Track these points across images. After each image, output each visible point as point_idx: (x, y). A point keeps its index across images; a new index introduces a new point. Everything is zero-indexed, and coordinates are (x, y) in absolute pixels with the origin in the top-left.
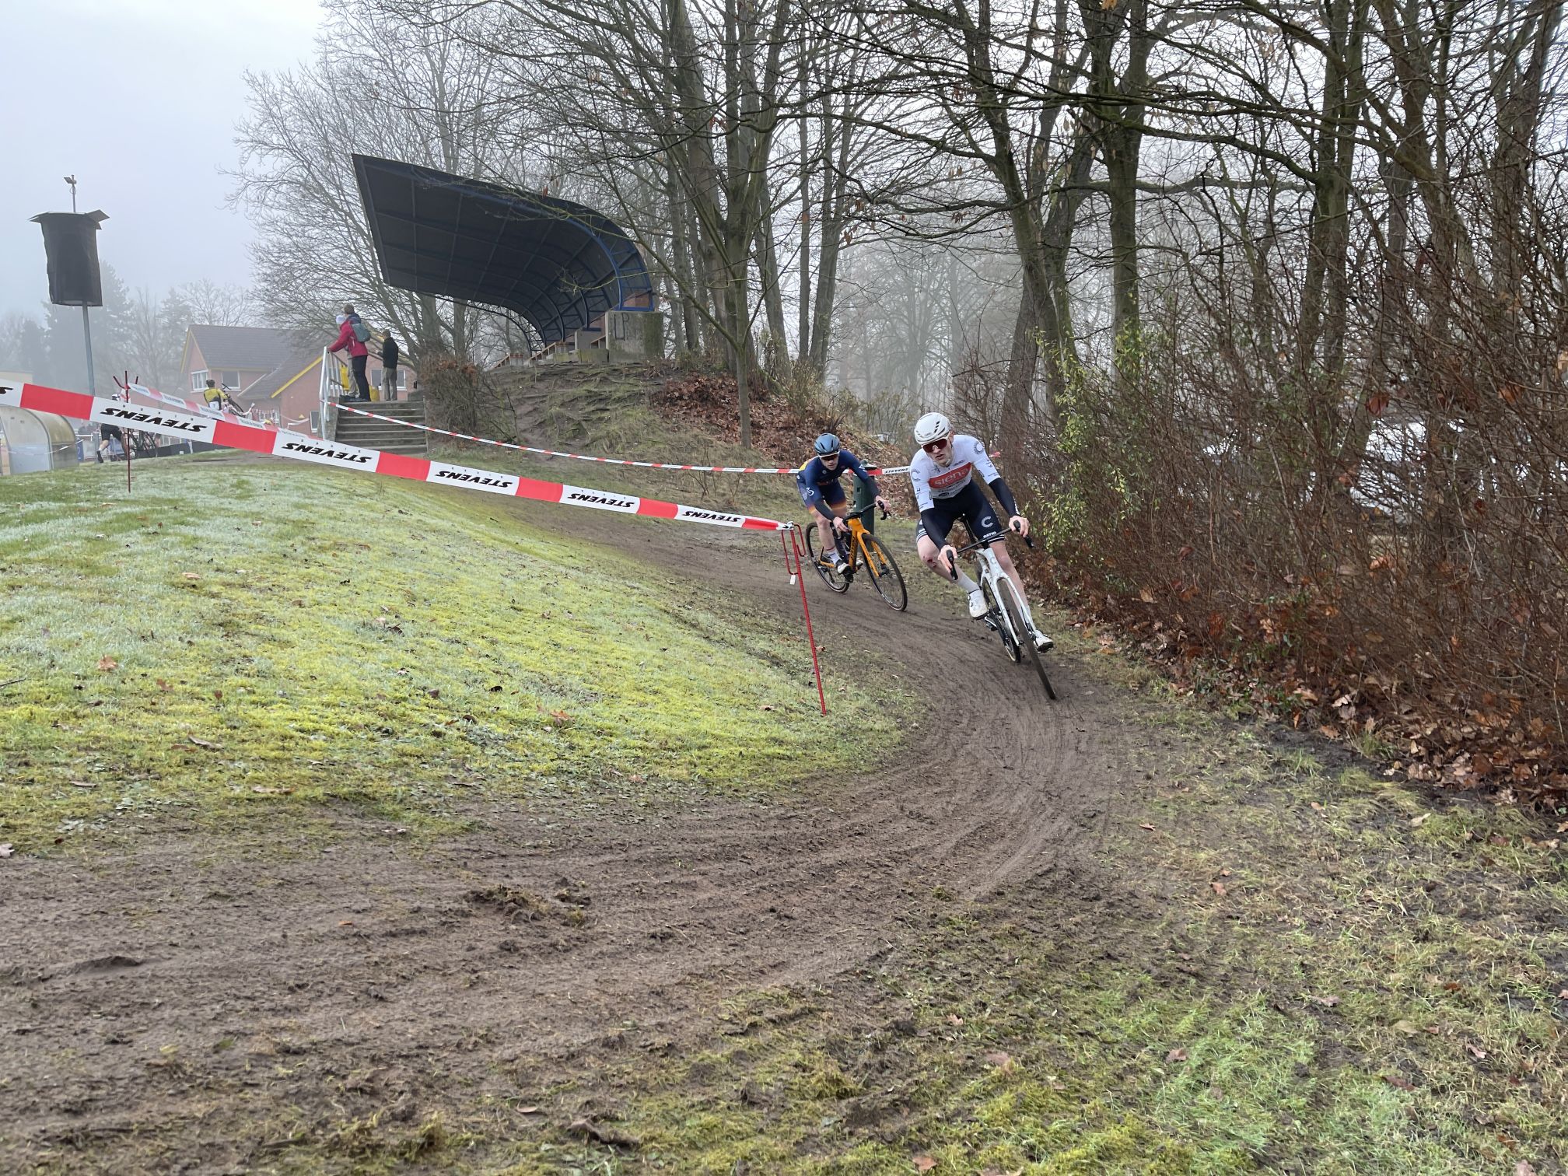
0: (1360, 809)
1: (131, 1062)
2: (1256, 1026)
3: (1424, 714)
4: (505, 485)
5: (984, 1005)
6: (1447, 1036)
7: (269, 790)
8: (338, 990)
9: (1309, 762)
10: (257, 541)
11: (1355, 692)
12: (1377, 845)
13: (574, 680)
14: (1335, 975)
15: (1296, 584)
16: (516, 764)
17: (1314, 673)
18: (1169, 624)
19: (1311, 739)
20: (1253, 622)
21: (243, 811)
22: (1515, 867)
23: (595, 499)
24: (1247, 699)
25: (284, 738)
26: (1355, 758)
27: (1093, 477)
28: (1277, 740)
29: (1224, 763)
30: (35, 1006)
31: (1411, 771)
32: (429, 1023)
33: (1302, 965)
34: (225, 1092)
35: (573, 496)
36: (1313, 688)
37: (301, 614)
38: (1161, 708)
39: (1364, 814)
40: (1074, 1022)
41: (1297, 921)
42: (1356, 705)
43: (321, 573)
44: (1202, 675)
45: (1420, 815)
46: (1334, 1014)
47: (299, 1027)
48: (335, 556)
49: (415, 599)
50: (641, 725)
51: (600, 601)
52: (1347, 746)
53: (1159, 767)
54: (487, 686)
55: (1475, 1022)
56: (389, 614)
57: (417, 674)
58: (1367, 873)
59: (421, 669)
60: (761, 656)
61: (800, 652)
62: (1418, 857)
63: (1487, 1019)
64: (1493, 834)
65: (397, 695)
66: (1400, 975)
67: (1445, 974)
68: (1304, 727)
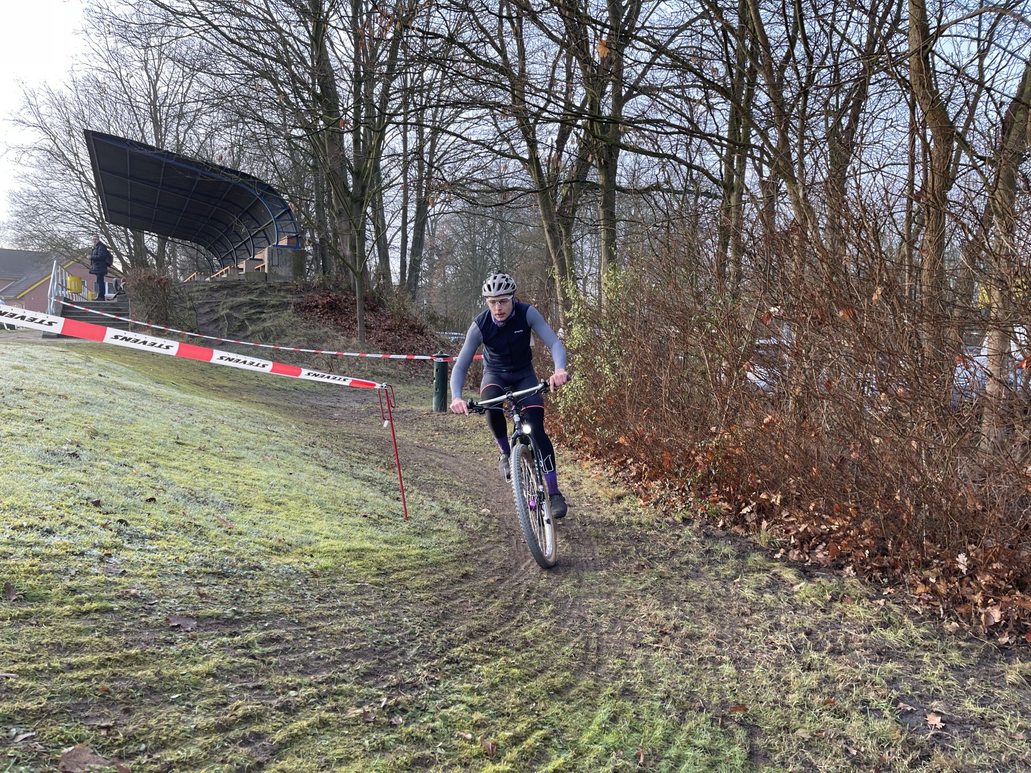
0: (761, 580)
2: (704, 738)
3: (797, 518)
4: (167, 347)
6: (831, 740)
9: (728, 550)
11: (754, 504)
12: (772, 605)
13: (216, 495)
15: (717, 433)
17: (729, 492)
18: (637, 460)
19: (729, 535)
20: (691, 458)
22: (860, 618)
23: (238, 361)
24: (687, 508)
26: (756, 548)
28: (707, 536)
29: (674, 551)
31: (791, 555)
33: (732, 690)
35: (222, 358)
36: (729, 501)
38: (633, 515)
39: (764, 583)
41: (727, 659)
42: (758, 512)
44: (659, 493)
45: (798, 584)
48: (36, 402)
49: (96, 434)
50: (266, 528)
51: (246, 440)
52: (750, 539)
53: (633, 553)
54: (143, 497)
55: (847, 728)
56: (71, 444)
57: (84, 488)
58: (768, 624)
59: (89, 485)
60: (363, 480)
61: (392, 478)
62: (800, 612)
63: (855, 726)
64: (844, 596)
65: (63, 503)
66: (796, 695)
67: (824, 694)
68: (723, 527)
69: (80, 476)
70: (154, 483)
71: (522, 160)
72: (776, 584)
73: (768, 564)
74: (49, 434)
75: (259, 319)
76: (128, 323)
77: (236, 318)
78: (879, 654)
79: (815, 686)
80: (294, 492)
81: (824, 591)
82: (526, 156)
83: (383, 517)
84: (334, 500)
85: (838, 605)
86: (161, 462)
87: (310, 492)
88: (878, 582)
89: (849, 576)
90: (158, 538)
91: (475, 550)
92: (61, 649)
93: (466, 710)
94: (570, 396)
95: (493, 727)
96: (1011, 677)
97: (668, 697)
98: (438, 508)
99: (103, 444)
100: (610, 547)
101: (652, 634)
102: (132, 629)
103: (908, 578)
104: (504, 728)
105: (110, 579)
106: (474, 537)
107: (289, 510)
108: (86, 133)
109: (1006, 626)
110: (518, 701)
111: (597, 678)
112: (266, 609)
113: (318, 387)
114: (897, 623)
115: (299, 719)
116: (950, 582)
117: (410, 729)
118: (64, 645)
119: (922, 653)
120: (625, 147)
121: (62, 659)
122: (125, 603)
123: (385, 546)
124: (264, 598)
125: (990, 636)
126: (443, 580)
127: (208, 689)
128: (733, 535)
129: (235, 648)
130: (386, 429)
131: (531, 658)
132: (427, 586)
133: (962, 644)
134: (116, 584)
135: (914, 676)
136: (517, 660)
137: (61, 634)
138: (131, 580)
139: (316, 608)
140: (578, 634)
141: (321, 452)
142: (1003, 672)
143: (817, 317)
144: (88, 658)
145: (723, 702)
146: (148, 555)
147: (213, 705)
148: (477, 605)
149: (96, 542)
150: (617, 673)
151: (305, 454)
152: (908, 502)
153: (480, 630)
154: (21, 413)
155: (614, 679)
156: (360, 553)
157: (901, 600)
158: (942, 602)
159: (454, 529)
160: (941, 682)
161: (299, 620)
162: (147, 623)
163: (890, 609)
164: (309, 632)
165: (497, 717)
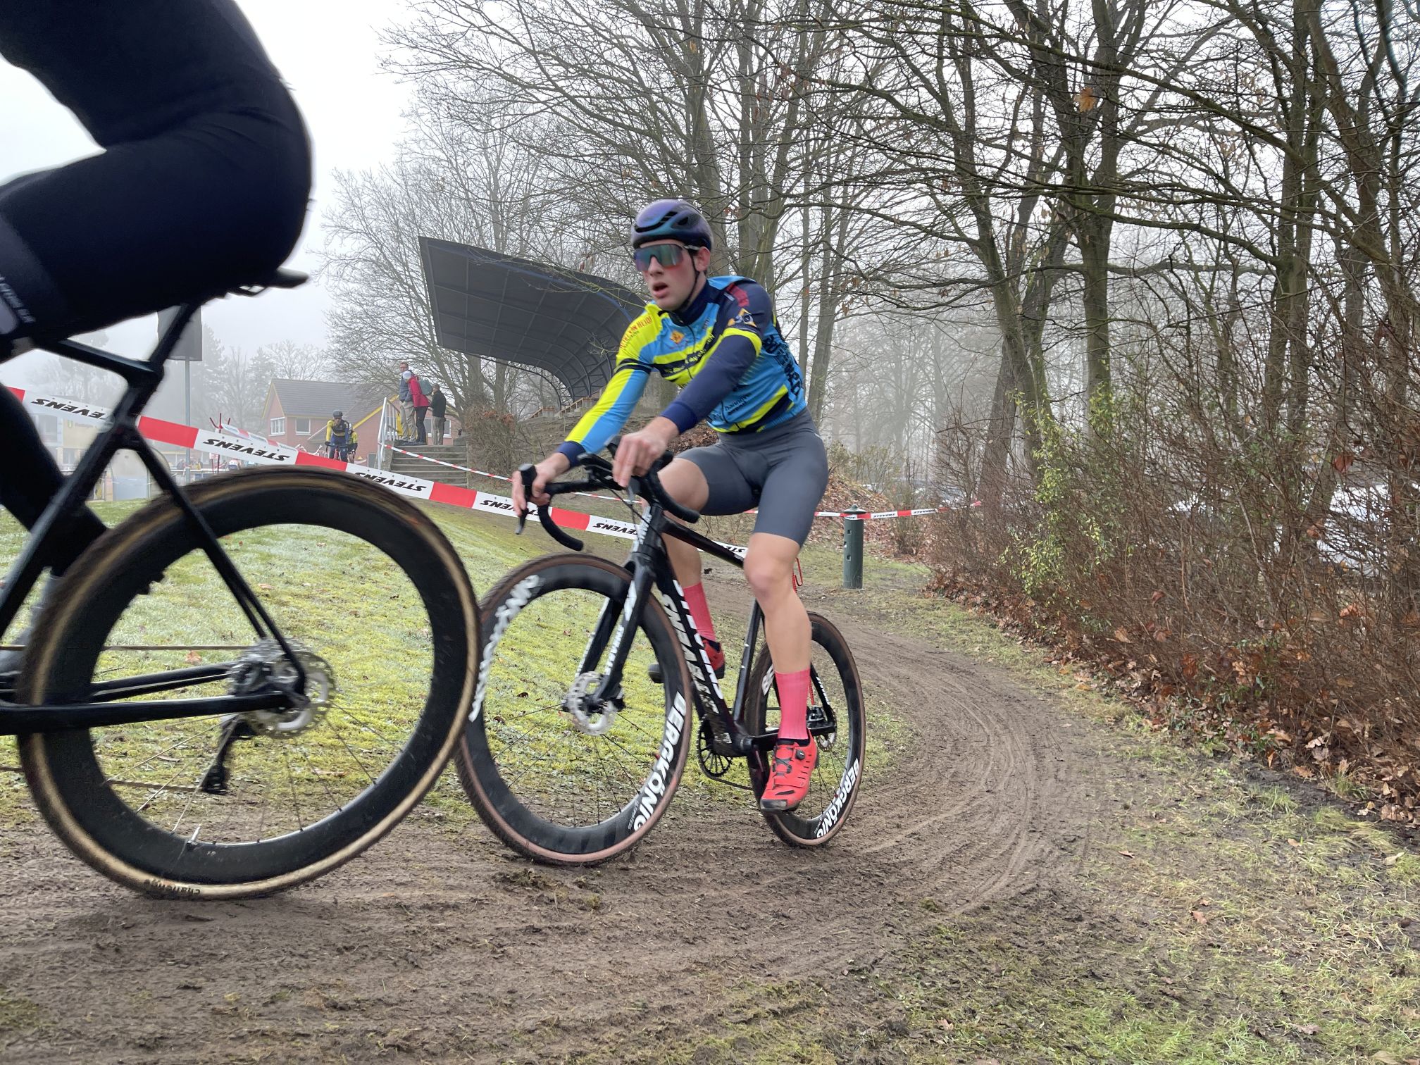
0: (1336, 846)
1: (199, 1006)
2: (1238, 1050)
3: (1395, 757)
5: (974, 1012)
7: (325, 772)
8: (380, 954)
9: (1284, 800)
10: (321, 560)
11: (1327, 734)
14: (1313, 1006)
15: (1266, 630)
16: (540, 762)
17: (1288, 715)
18: (1142, 663)
19: (1285, 778)
20: (1226, 664)
21: (302, 789)
23: (618, 529)
24: (1221, 736)
25: (340, 728)
26: (1329, 798)
27: (1068, 526)
28: (1252, 778)
29: (1200, 798)
30: (117, 951)
31: (1384, 811)
32: (459, 991)
33: (1282, 993)
34: (279, 1040)
35: (598, 525)
36: (1287, 729)
37: (355, 622)
38: (1136, 743)
39: (1340, 851)
40: (1061, 1035)
41: (1277, 952)
42: (1330, 748)
43: (374, 589)
44: (1175, 713)
46: (1314, 1043)
47: (346, 986)
52: (1320, 785)
58: (1343, 908)
62: (1393, 894)
66: (1378, 1007)
68: (1279, 767)
71: (970, 242)
73: (1348, 824)
82: (977, 238)
108: (422, 240)
128: (1293, 779)
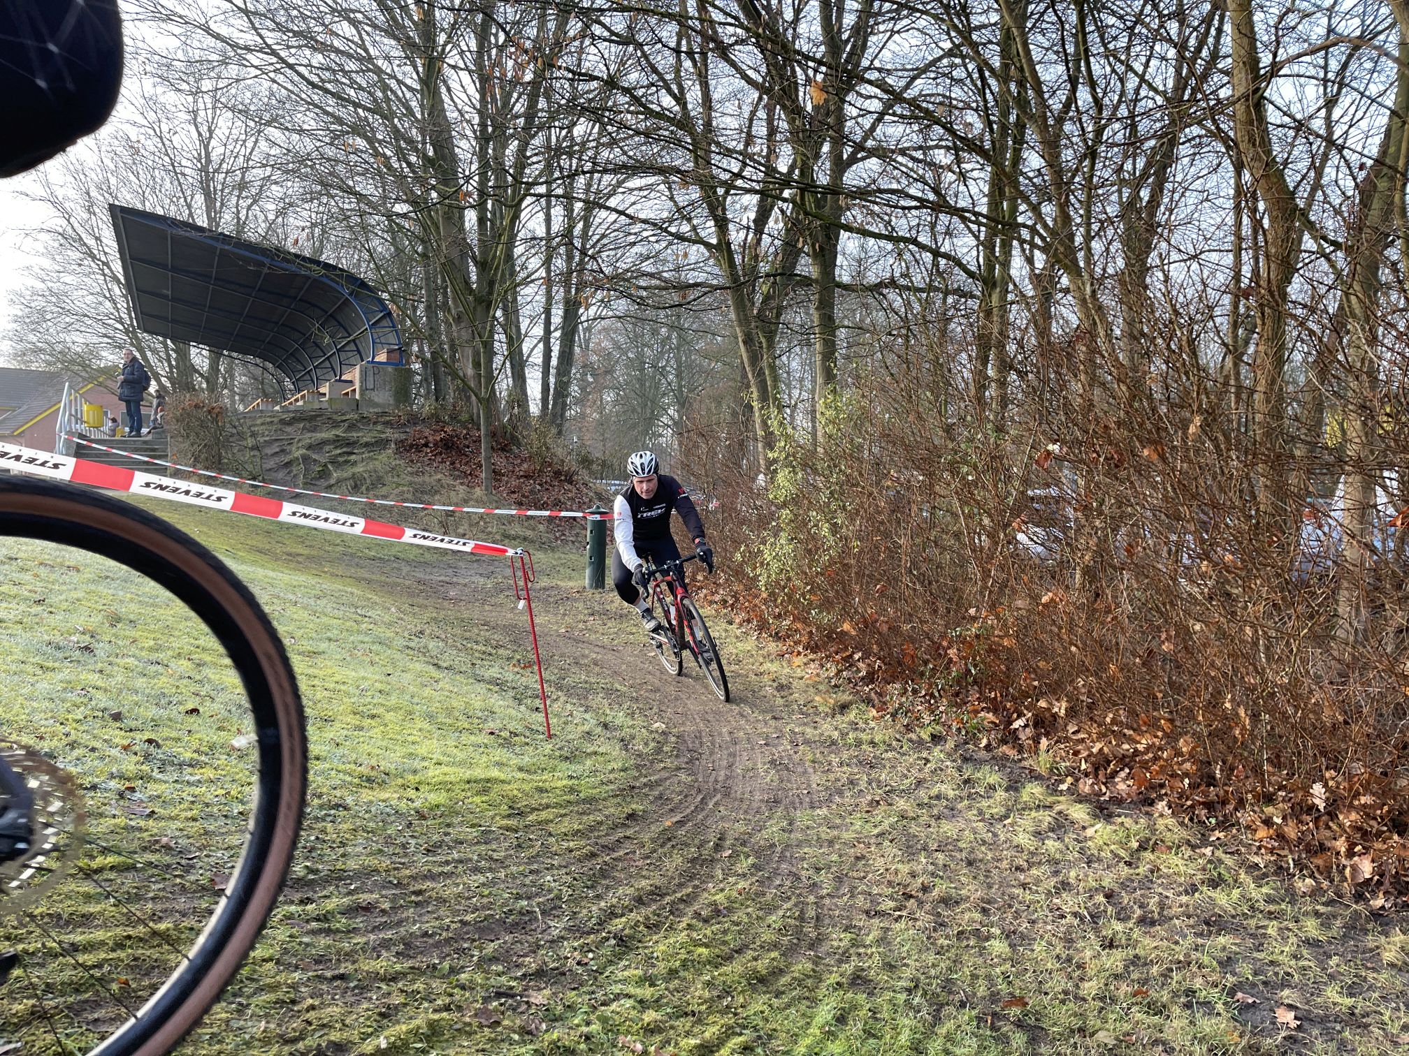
0: (1040, 821)
3: (1089, 734)
4: (219, 499)
6: (1144, 1046)
9: (993, 778)
11: (1030, 715)
12: (1057, 856)
15: (978, 618)
17: (995, 698)
18: (867, 654)
19: (994, 758)
20: (941, 652)
22: (1179, 874)
23: (317, 518)
24: (937, 722)
26: (1035, 776)
27: (800, 524)
28: (966, 760)
29: (920, 781)
31: (1081, 786)
35: (294, 514)
36: (995, 711)
39: (1045, 825)
44: (897, 701)
45: (1092, 826)
48: (36, 575)
49: (119, 620)
50: (353, 750)
51: (328, 628)
52: (1025, 764)
53: (863, 785)
54: (181, 708)
55: (1166, 1029)
56: (83, 633)
57: (99, 695)
58: (1053, 882)
59: (106, 690)
60: (490, 683)
61: (530, 680)
62: (1096, 865)
63: (1176, 1026)
64: (1156, 843)
65: (70, 716)
66: (1094, 983)
67: (1133, 981)
68: (988, 748)
69: (95, 678)
70: (197, 687)
71: (708, 245)
72: (1061, 825)
73: (1050, 799)
74: (53, 620)
75: (347, 462)
76: (166, 468)
77: (315, 460)
78: (1207, 923)
79: (1120, 970)
80: (393, 701)
81: (1128, 836)
82: (714, 241)
83: (516, 735)
84: (449, 711)
85: (1148, 855)
86: (208, 659)
87: (416, 700)
88: (1201, 823)
89: (1161, 815)
90: (202, 765)
91: (645, 780)
92: (62, 922)
93: (634, 1008)
94: (775, 566)
95: (672, 1032)
96: (1389, 956)
97: (916, 986)
98: (595, 722)
99: (127, 633)
100: (832, 776)
101: (892, 898)
102: (161, 894)
103: (1245, 817)
104: (688, 1034)
105: (133, 823)
106: (642, 763)
107: (386, 725)
108: (112, 208)
109: (1379, 883)
110: (707, 994)
111: (817, 961)
112: (352, 864)
113: (427, 555)
114: (1231, 881)
115: (398, 1022)
116: (1301, 822)
117: (555, 1036)
118: (65, 916)
119: (1266, 923)
120: (848, 228)
121: (62, 937)
122: (152, 858)
123: (520, 775)
124: (349, 849)
125: (1359, 897)
126: (600, 823)
127: (268, 981)
128: (1001, 758)
129: (308, 921)
130: (521, 613)
131: (725, 932)
132: (579, 831)
133: (1321, 908)
134: (140, 829)
135: (1255, 955)
136: (705, 936)
137: (61, 902)
138: (163, 824)
139: (423, 863)
140: (789, 898)
141: (431, 645)
142: (1378, 947)
143: (1112, 458)
144: (99, 935)
145: (992, 994)
146: (187, 789)
147: (276, 1003)
148: (648, 857)
149: (114, 770)
150: (844, 953)
151: (408, 647)
152: (1242, 712)
153: (652, 893)
154: (14, 590)
155: (840, 962)
156: (484, 786)
157: (1235, 849)
158: (1291, 852)
159: (615, 750)
160: (1293, 962)
161: (399, 879)
162: (183, 886)
163: (1220, 861)
164: (413, 898)
165: (678, 1017)
